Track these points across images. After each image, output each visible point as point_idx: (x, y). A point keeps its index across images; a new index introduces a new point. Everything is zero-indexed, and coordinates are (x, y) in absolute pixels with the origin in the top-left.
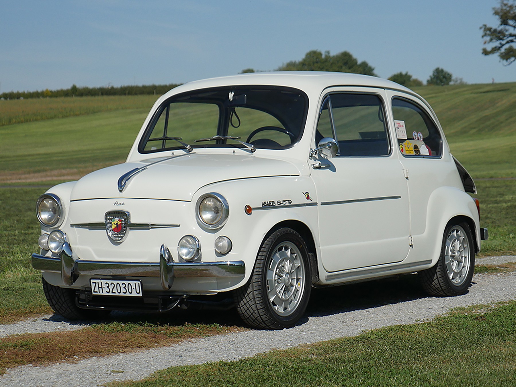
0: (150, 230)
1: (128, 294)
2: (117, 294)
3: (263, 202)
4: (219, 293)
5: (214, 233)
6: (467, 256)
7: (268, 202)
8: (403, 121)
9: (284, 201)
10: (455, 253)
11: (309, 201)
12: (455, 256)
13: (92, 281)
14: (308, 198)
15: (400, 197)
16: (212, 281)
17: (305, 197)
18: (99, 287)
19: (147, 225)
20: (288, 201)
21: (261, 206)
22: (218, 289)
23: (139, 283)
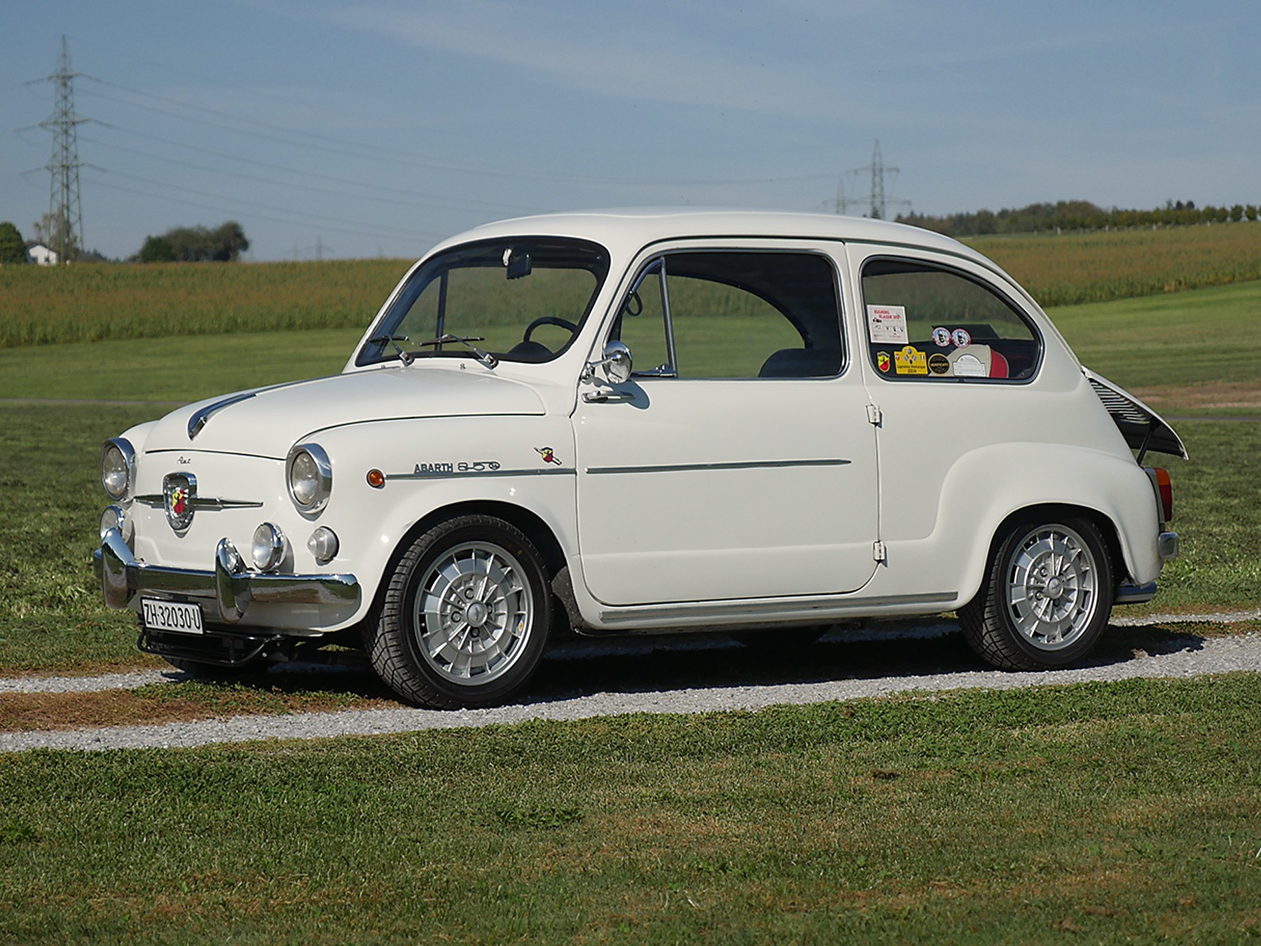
0: (222, 510)
1: (186, 630)
2: (174, 628)
3: (417, 466)
4: (325, 633)
5: (314, 520)
6: (1091, 590)
7: (431, 465)
8: (902, 305)
9: (476, 464)
10: (1044, 582)
11: (551, 465)
12: (1043, 588)
13: (144, 602)
14: (549, 458)
15: (850, 462)
16: (311, 611)
17: (540, 457)
18: (153, 615)
19: (213, 501)
20: (491, 463)
21: (413, 473)
22: (322, 627)
23: (198, 608)
